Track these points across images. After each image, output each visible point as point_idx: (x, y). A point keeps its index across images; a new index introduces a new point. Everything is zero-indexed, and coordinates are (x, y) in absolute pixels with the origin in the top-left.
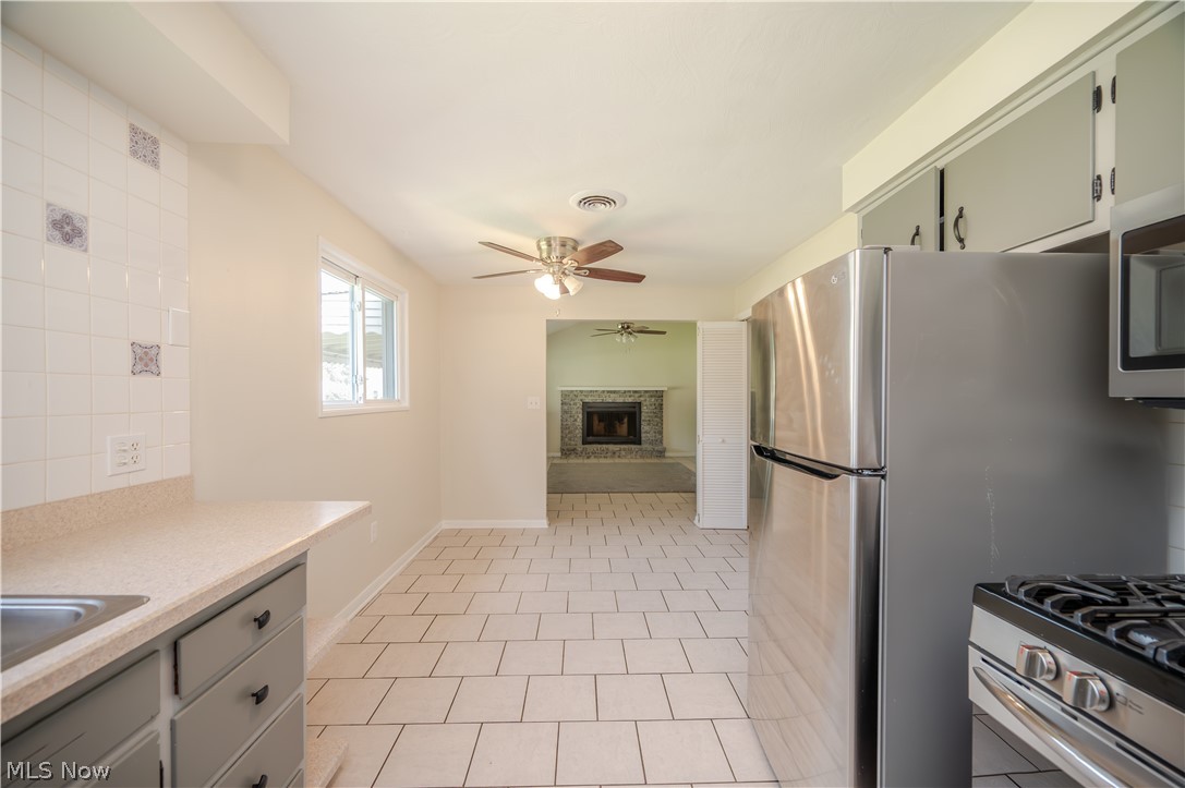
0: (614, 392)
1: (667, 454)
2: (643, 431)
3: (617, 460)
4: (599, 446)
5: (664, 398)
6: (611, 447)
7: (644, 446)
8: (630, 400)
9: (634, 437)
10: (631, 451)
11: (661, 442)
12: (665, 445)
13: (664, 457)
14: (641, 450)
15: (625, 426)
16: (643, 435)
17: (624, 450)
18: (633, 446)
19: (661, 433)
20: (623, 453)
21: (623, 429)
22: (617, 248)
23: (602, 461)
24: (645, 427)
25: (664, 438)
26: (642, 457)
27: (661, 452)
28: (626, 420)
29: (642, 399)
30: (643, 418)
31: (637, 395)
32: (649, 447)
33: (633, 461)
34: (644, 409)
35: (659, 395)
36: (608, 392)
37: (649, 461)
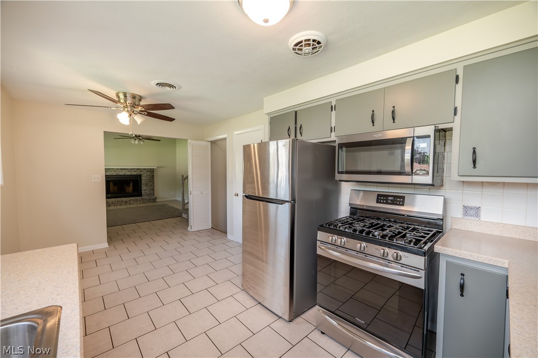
0: (125, 169)
1: (157, 200)
2: (142, 189)
3: (129, 206)
4: (116, 199)
5: (154, 173)
6: (124, 199)
7: (144, 197)
8: (135, 173)
9: (137, 192)
10: (137, 200)
11: (154, 195)
12: (155, 195)
13: (156, 202)
14: (143, 199)
15: (131, 188)
16: (143, 192)
17: (133, 200)
18: (138, 198)
19: (153, 190)
20: (132, 202)
21: (130, 189)
22: (172, 108)
23: (119, 207)
24: (144, 188)
25: (155, 193)
26: (143, 203)
27: (154, 199)
28: (131, 184)
29: (142, 173)
30: (142, 183)
31: (139, 171)
32: (147, 198)
33: (139, 205)
34: (143, 178)
35: (152, 171)
36: (121, 169)
37: (148, 204)
